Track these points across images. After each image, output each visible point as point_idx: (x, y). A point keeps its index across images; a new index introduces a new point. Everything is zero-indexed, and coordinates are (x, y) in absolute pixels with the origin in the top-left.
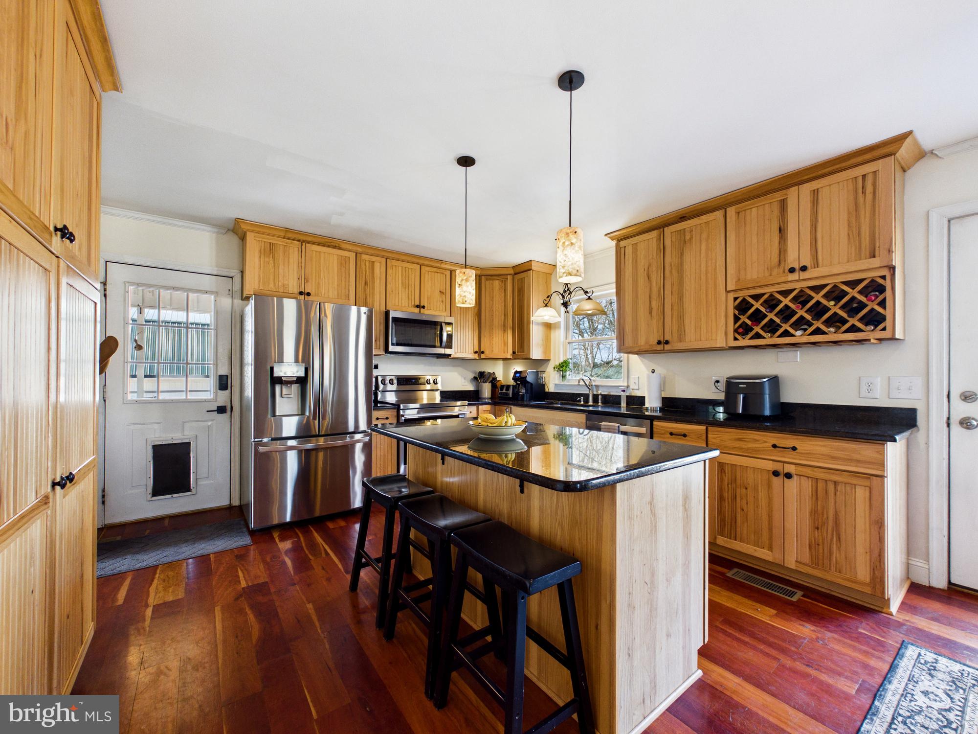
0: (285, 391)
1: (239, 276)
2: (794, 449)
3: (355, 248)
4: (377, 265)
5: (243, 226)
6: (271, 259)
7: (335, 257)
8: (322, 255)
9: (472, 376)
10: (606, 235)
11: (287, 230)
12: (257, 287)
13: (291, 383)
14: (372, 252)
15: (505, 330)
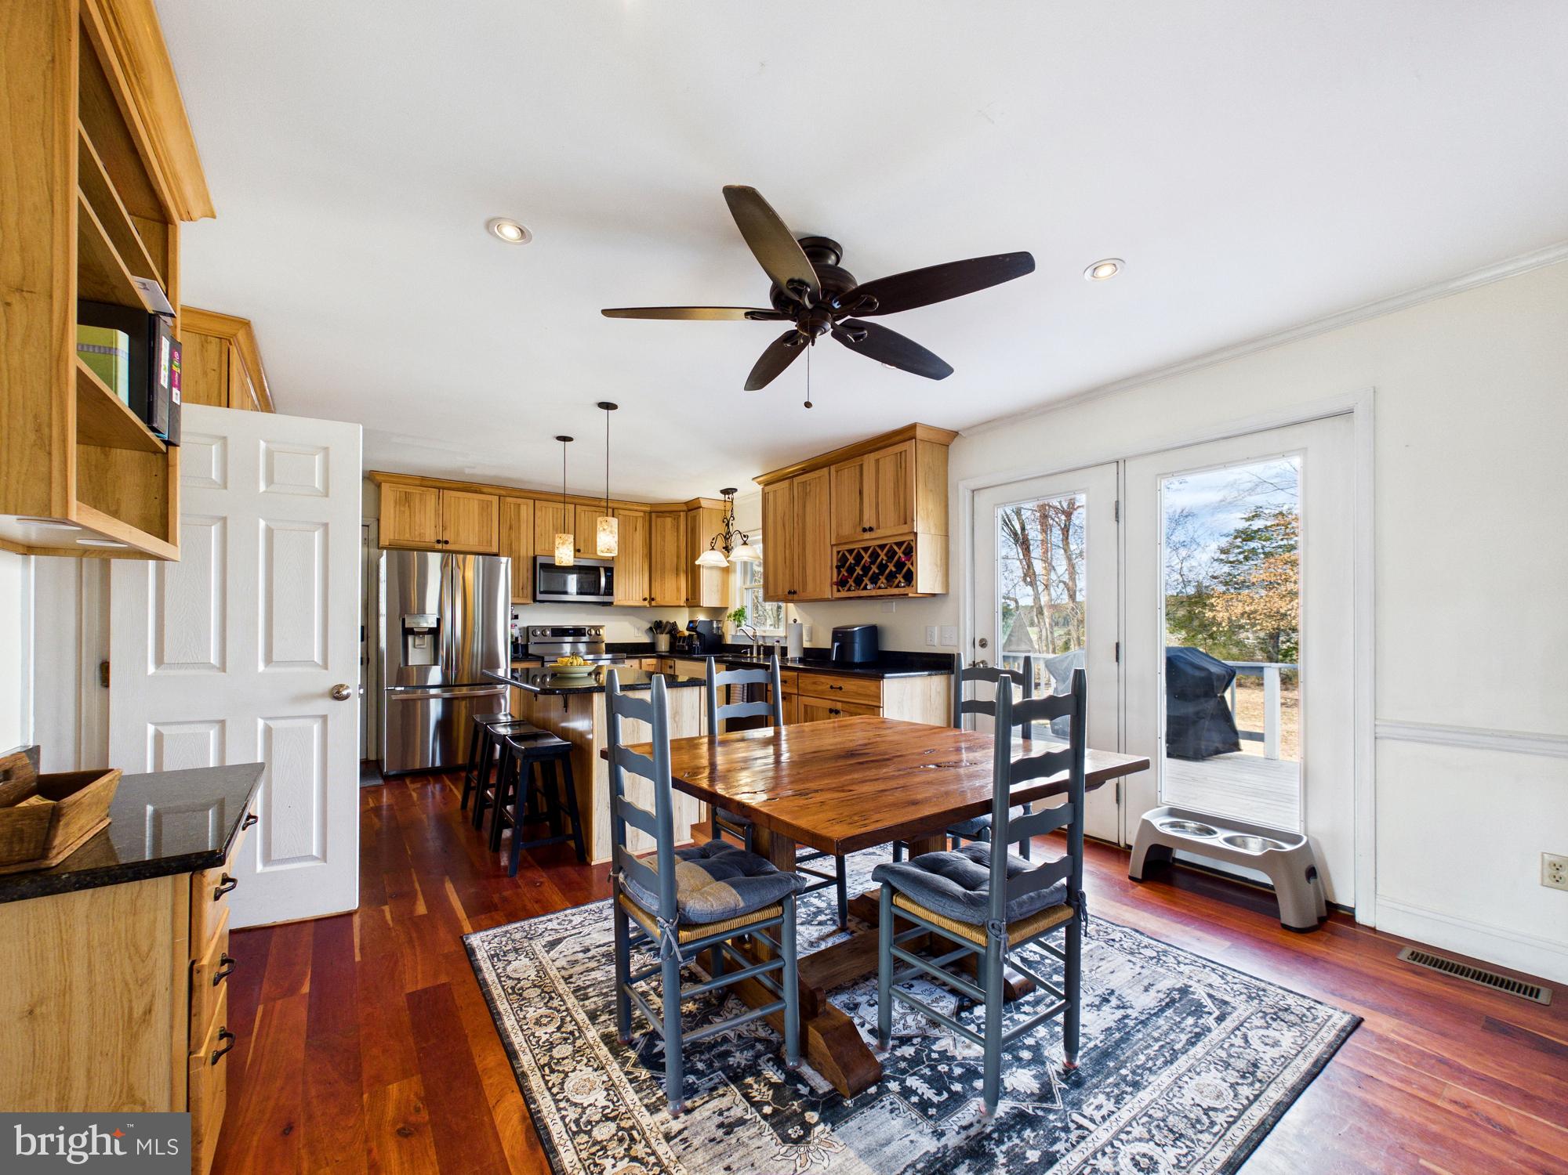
0: (418, 642)
1: (376, 523)
2: (841, 688)
3: (497, 491)
4: (523, 508)
5: (378, 478)
6: (407, 508)
7: (476, 502)
8: (462, 501)
9: (648, 626)
10: (754, 479)
11: (423, 478)
12: (392, 537)
13: (424, 633)
14: (518, 494)
15: (677, 575)
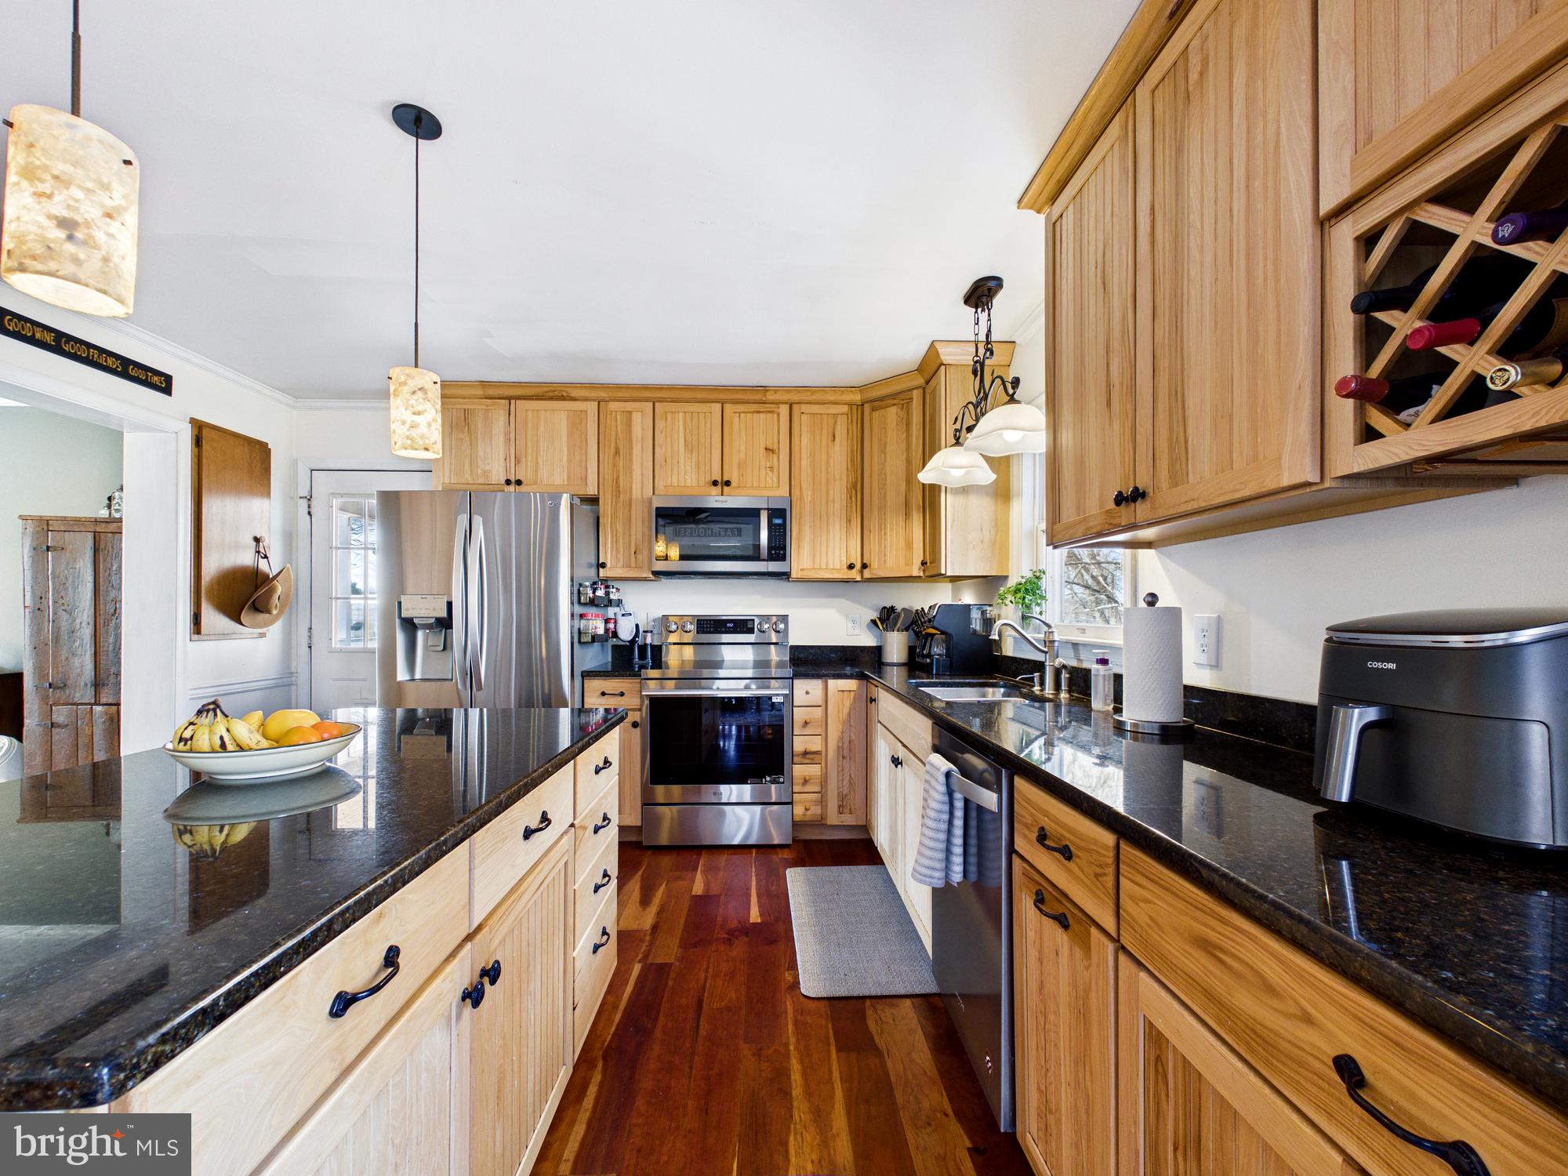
3: (594, 394)
4: (637, 418)
6: (466, 434)
7: (563, 415)
8: (542, 415)
9: (867, 615)
10: (1020, 202)
11: (483, 384)
14: (627, 395)
15: (907, 515)
